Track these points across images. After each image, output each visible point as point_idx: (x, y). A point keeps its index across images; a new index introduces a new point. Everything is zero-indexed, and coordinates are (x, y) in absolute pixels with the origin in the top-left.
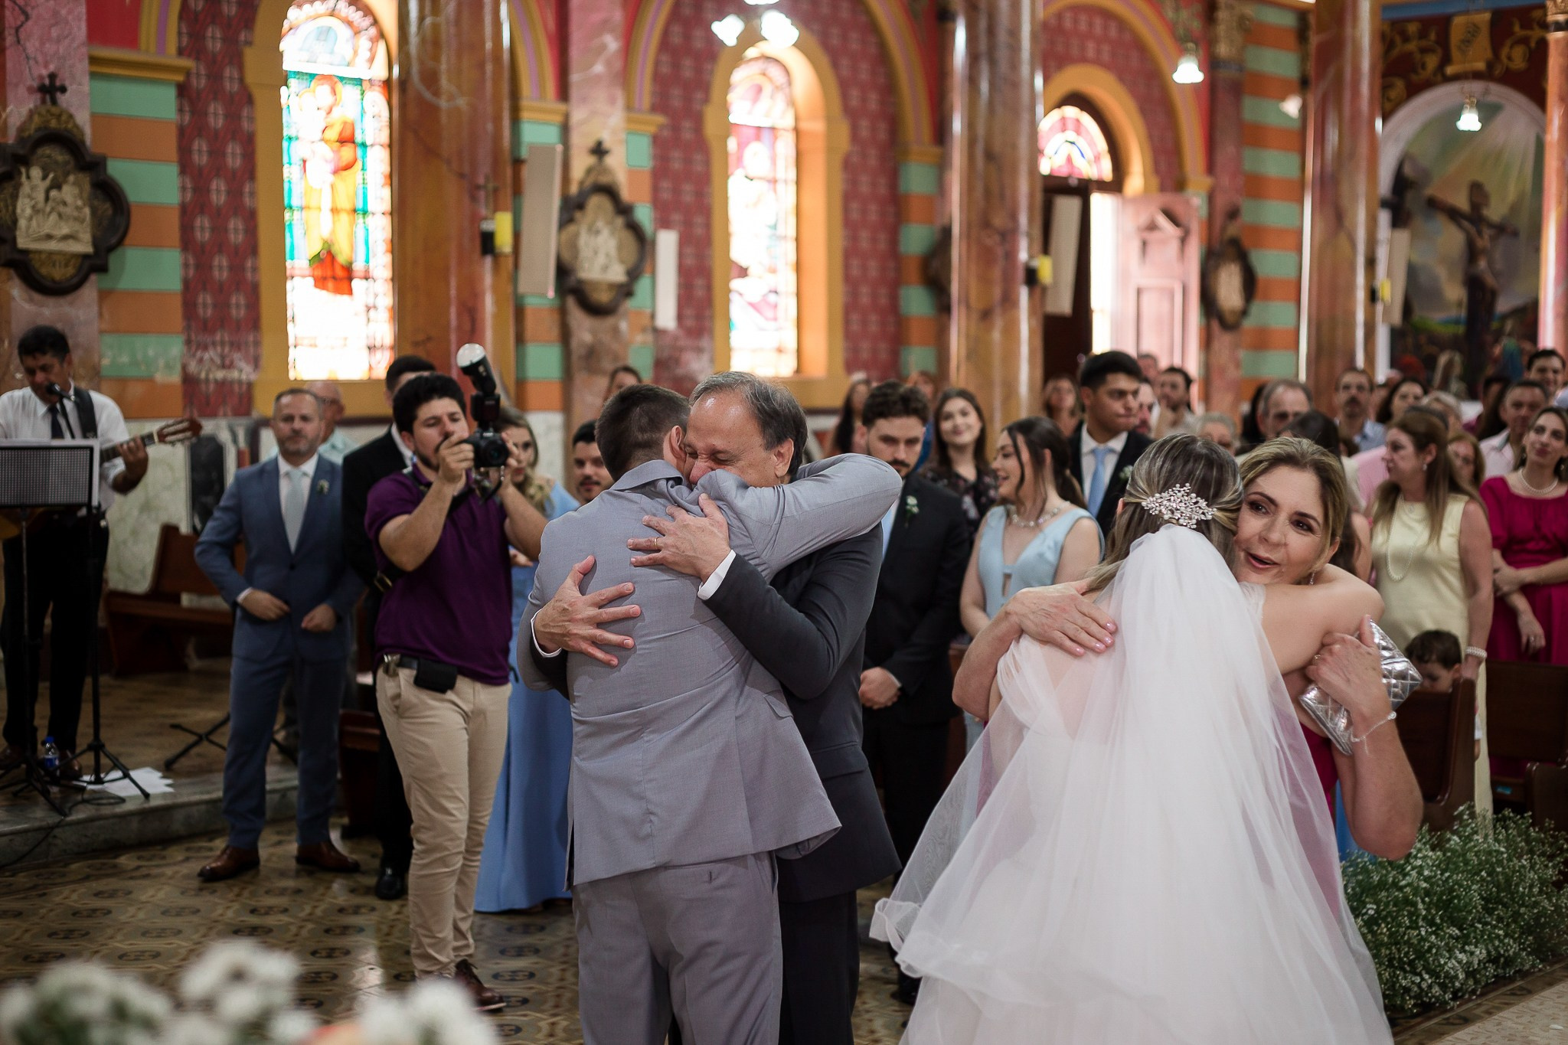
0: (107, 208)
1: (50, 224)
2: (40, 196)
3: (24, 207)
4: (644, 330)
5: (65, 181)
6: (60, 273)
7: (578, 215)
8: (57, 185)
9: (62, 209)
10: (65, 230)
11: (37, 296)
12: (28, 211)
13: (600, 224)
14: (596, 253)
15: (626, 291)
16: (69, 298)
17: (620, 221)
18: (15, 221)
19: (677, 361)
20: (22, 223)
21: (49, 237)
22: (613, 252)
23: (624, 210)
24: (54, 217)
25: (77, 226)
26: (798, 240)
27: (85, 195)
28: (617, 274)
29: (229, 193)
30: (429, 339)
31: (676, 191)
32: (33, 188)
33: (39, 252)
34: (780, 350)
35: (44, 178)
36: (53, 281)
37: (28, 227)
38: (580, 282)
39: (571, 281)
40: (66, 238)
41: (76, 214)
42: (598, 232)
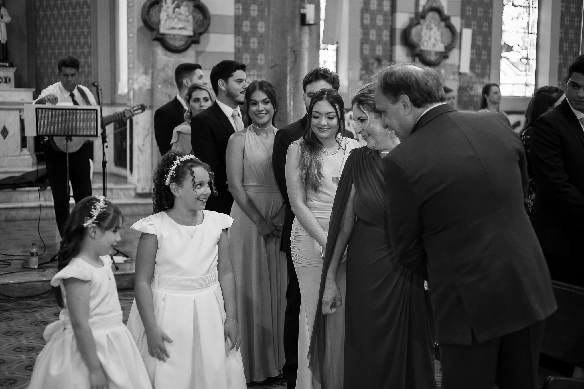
0: (200, 16)
1: (175, 23)
2: (171, 11)
3: (163, 16)
4: (454, 74)
5: (182, 5)
6: (178, 44)
7: (422, 21)
8: (178, 6)
9: (180, 16)
10: (181, 25)
11: (169, 53)
12: (165, 17)
13: (433, 26)
14: (430, 38)
15: (444, 55)
16: (183, 54)
17: (443, 24)
18: (159, 22)
19: (471, 89)
20: (162, 22)
21: (173, 28)
22: (439, 38)
23: (445, 19)
24: (176, 20)
25: (186, 24)
26: (538, 34)
27: (191, 11)
28: (440, 48)
29: (259, 11)
30: (276, 65)
31: (474, 11)
32: (168, 7)
33: (169, 35)
34: (526, 85)
35: (173, 3)
36: (175, 47)
37: (165, 24)
38: (422, 51)
39: (417, 51)
40: (181, 29)
41: (186, 18)
42: (431, 29)
